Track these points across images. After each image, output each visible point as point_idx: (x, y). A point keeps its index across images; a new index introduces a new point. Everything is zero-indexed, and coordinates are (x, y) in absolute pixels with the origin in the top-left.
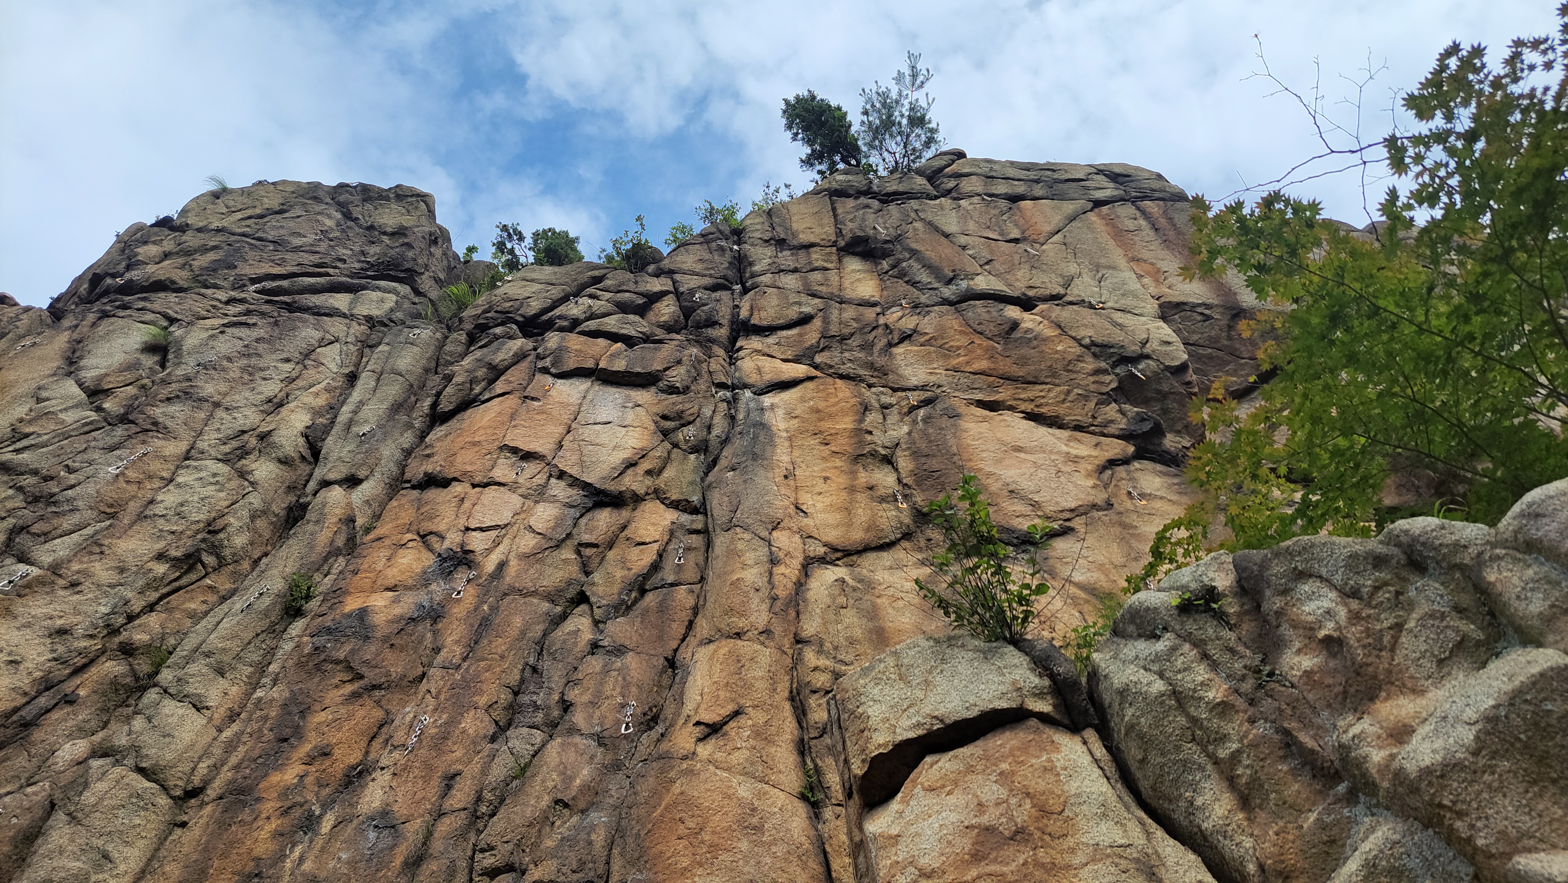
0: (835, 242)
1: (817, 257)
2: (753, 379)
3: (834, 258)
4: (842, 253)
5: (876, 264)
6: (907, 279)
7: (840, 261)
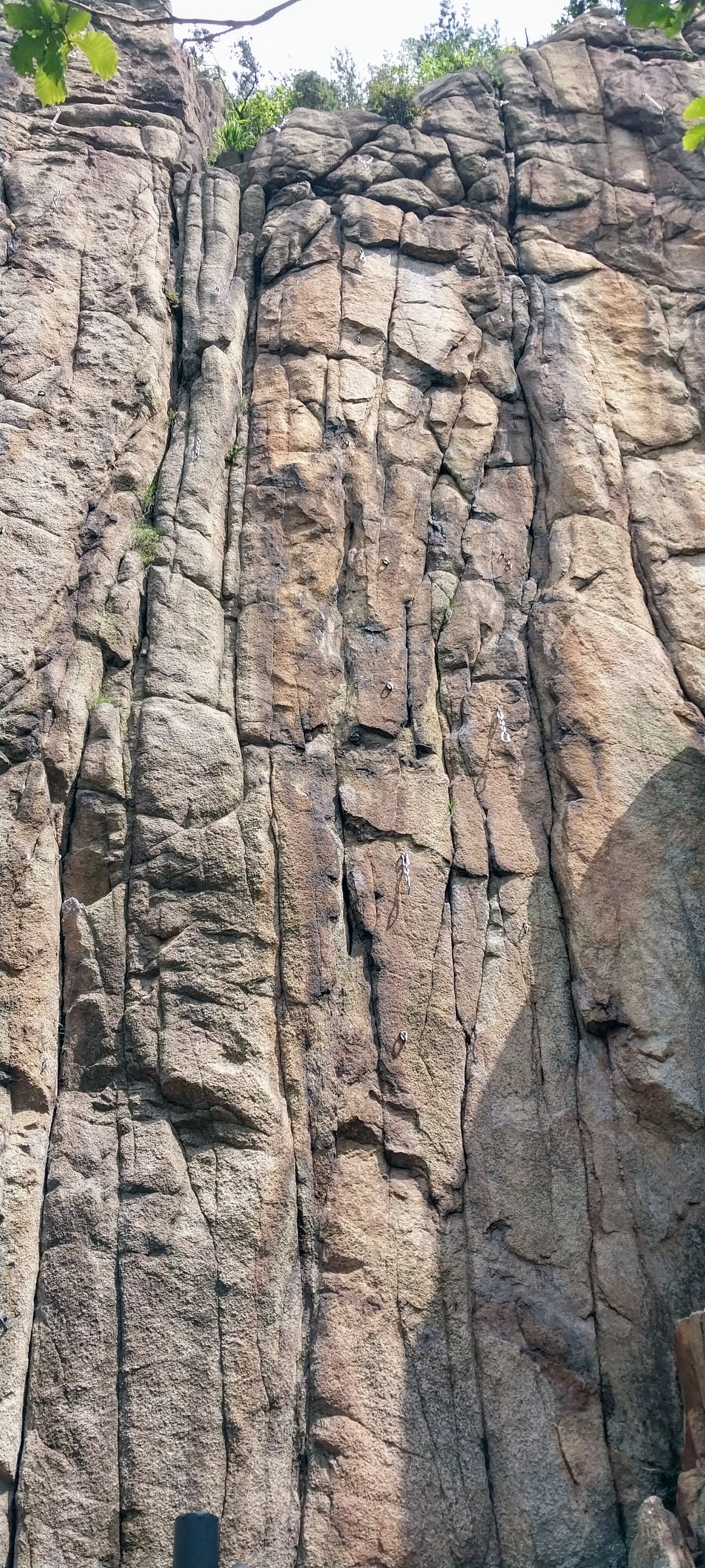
0: (603, 109)
1: (583, 125)
2: (543, 265)
3: (602, 129)
4: (609, 124)
5: (645, 141)
6: (676, 164)
7: (607, 133)
